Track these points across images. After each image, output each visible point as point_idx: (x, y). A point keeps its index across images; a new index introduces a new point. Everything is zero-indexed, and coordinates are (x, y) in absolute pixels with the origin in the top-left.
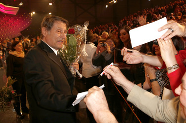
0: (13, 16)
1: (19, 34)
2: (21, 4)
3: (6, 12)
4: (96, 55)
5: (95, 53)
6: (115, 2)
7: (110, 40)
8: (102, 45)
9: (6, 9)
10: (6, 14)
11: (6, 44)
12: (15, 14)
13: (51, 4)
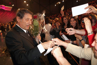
0: (9, 11)
1: (12, 20)
2: (13, 5)
3: (6, 9)
4: (52, 30)
5: (51, 29)
6: (60, 3)
7: (58, 22)
8: (54, 24)
9: (6, 8)
10: (6, 11)
11: (6, 25)
12: (10, 10)
13: (27, 5)
